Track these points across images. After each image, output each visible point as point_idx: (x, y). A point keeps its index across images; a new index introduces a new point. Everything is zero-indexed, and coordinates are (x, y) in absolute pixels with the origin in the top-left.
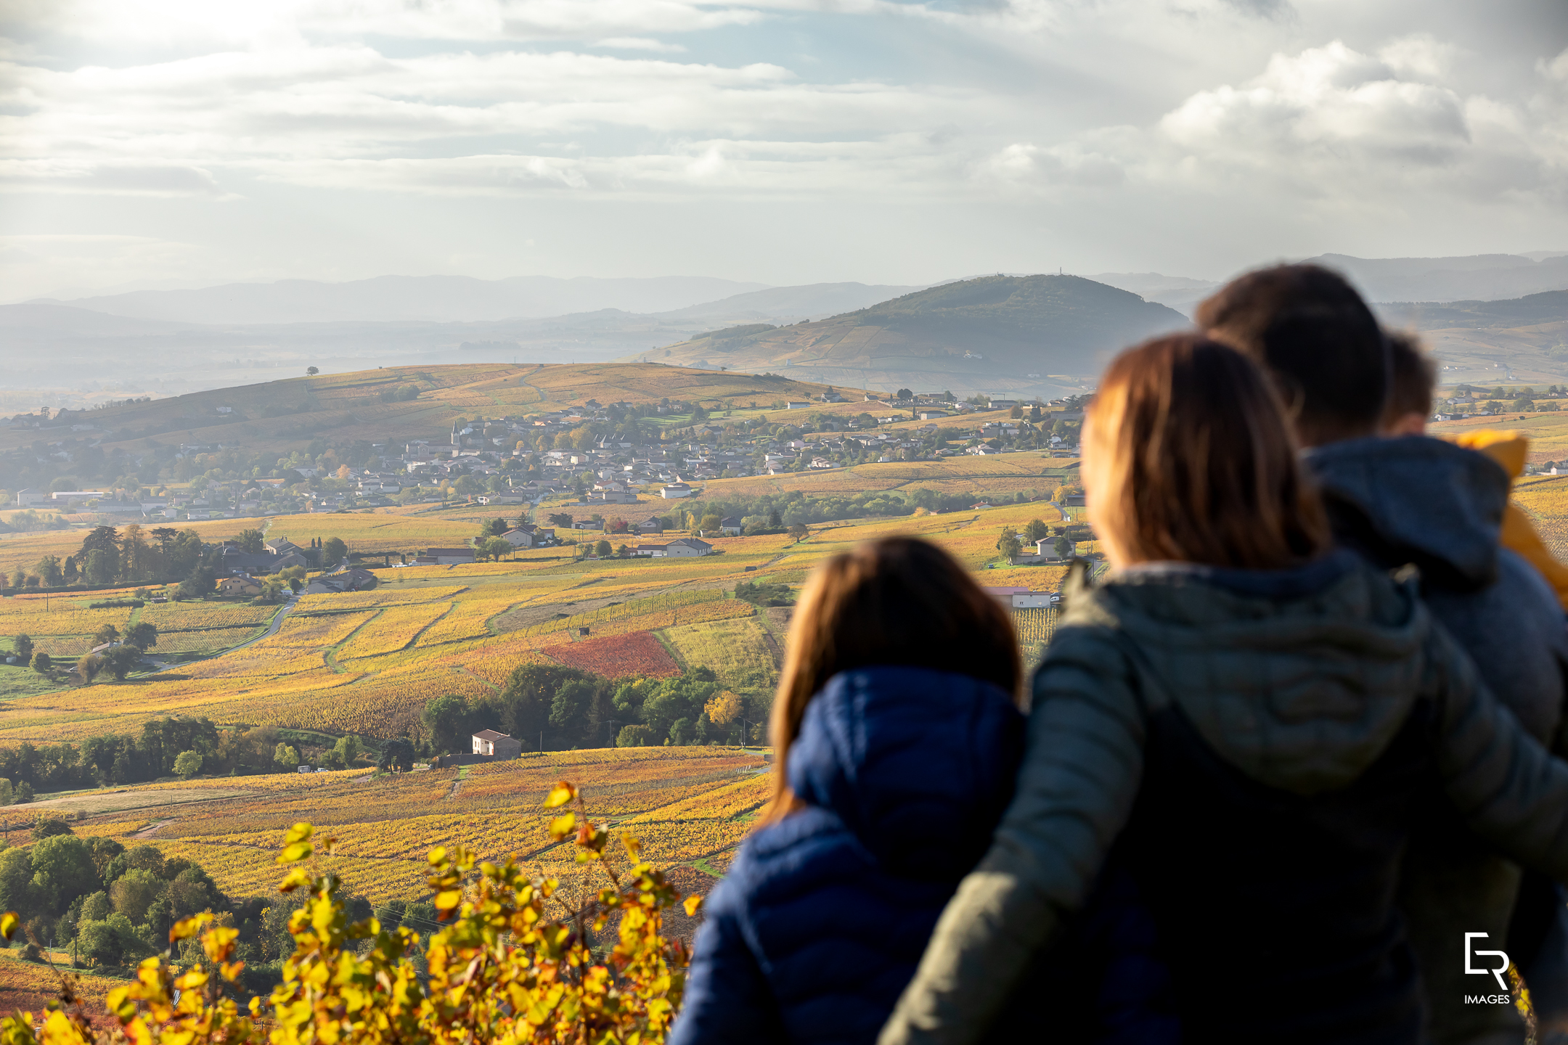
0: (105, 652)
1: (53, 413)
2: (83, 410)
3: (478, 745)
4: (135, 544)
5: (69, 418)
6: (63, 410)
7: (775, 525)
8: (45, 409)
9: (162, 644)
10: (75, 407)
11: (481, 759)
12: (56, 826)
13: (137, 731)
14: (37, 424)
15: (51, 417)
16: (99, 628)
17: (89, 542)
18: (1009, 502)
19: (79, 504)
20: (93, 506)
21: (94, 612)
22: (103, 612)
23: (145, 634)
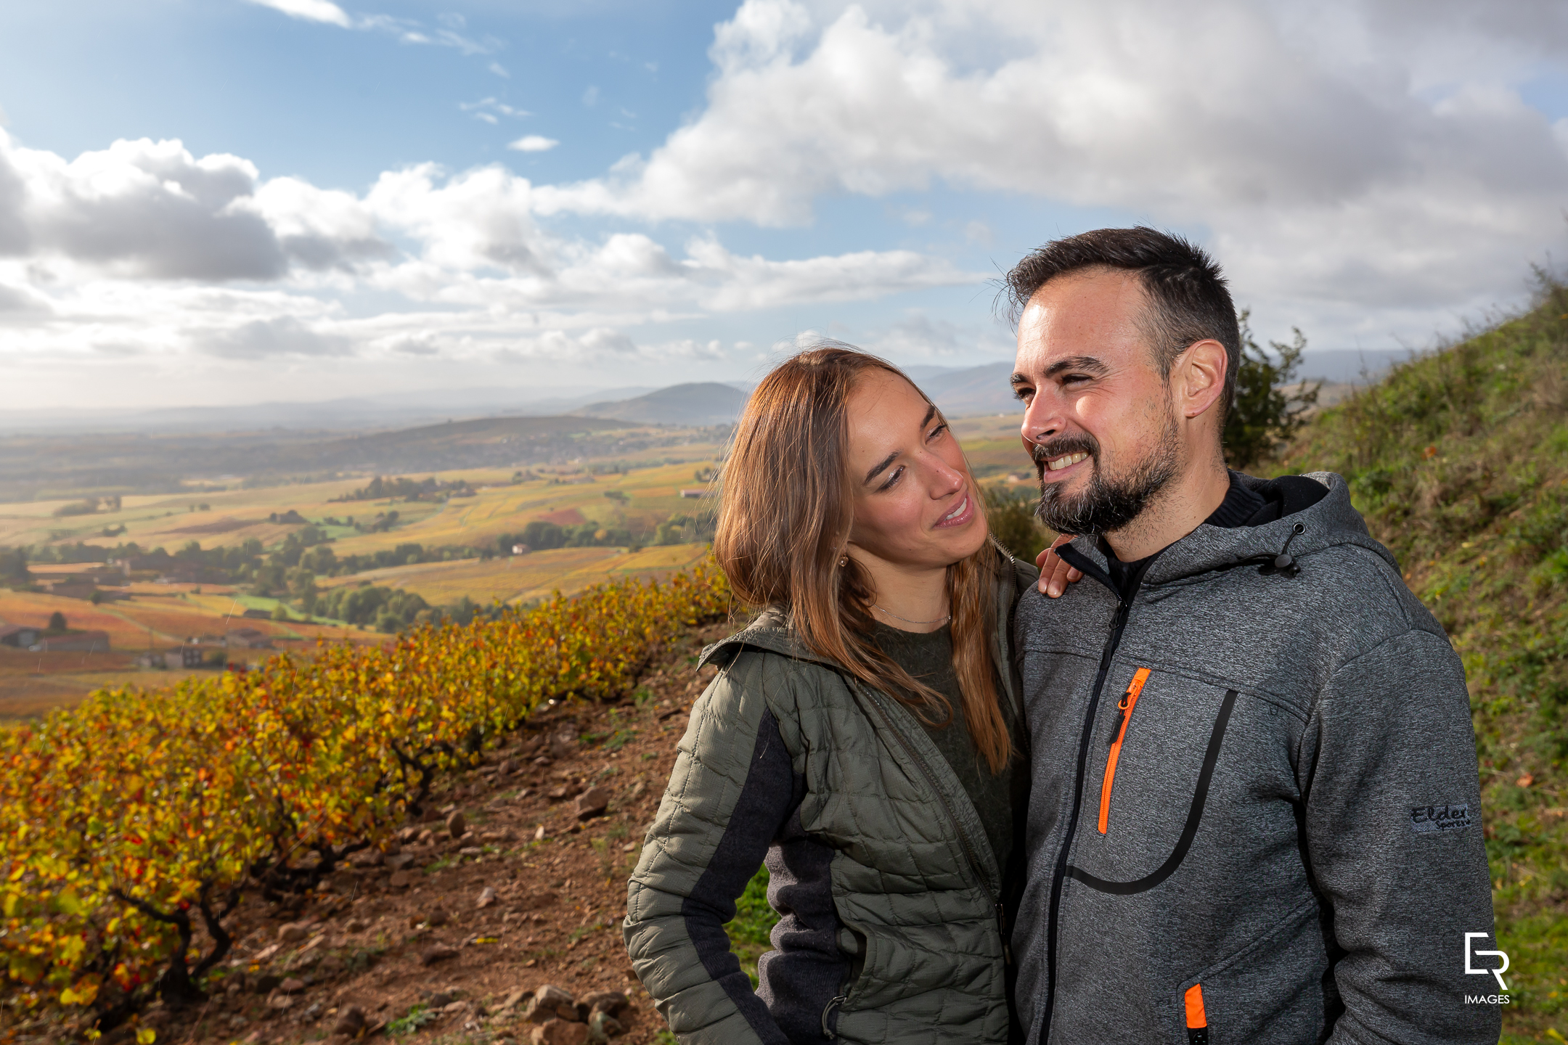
3: (515, 549)
4: (389, 484)
7: (616, 470)
9: (401, 518)
11: (517, 555)
12: (366, 583)
13: (393, 549)
16: (377, 513)
17: (372, 483)
18: (696, 461)
20: (372, 471)
21: (375, 507)
22: (378, 507)
23: (394, 515)
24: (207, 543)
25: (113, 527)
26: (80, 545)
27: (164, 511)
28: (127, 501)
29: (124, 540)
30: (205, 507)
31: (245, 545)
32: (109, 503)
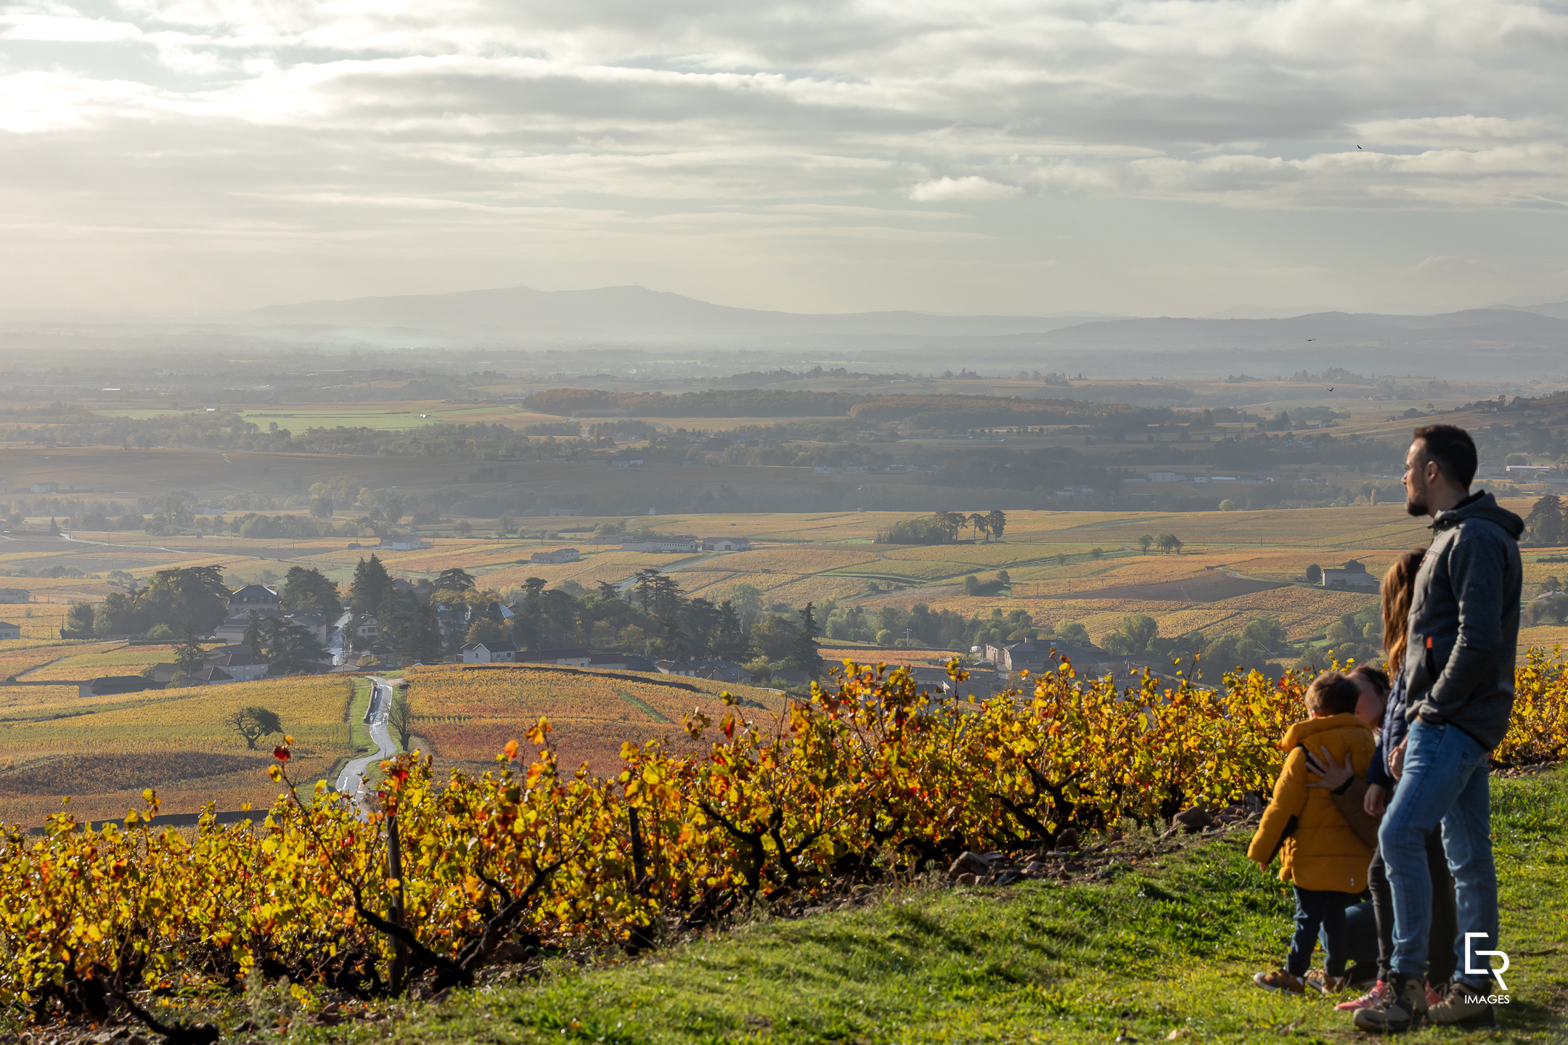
0: (1548, 599)
1: (1509, 399)
2: (1533, 399)
5: (1522, 405)
6: (1517, 398)
8: (1502, 397)
10: (1526, 396)
14: (1495, 409)
15: (1507, 404)
16: (1543, 579)
17: (1537, 507)
19: (1529, 475)
20: (1541, 478)
21: (1540, 566)
22: (1547, 566)
24: (1171, 624)
25: (984, 577)
26: (921, 610)
27: (1088, 547)
28: (1019, 520)
29: (1007, 605)
30: (1171, 543)
31: (1249, 633)
32: (980, 522)
